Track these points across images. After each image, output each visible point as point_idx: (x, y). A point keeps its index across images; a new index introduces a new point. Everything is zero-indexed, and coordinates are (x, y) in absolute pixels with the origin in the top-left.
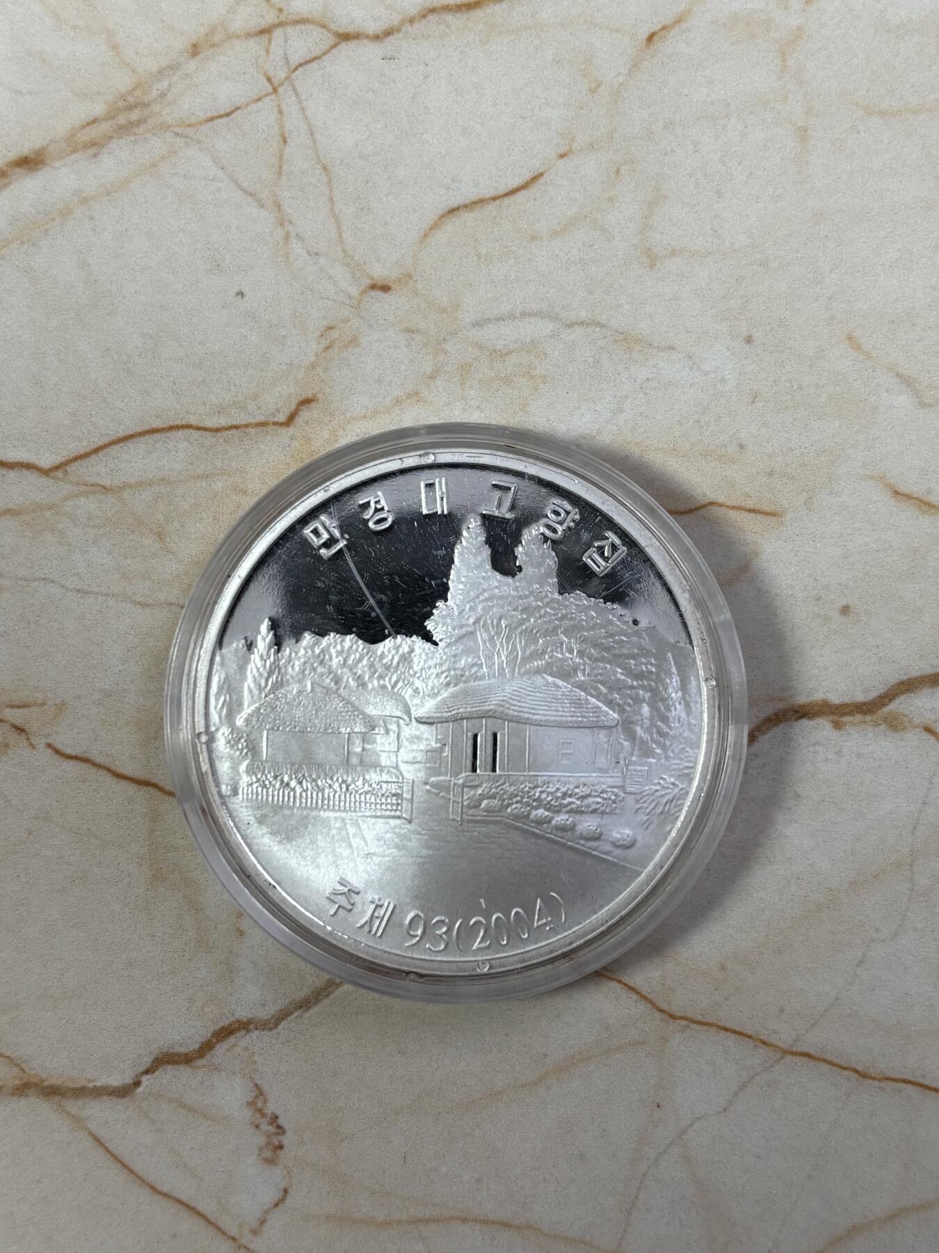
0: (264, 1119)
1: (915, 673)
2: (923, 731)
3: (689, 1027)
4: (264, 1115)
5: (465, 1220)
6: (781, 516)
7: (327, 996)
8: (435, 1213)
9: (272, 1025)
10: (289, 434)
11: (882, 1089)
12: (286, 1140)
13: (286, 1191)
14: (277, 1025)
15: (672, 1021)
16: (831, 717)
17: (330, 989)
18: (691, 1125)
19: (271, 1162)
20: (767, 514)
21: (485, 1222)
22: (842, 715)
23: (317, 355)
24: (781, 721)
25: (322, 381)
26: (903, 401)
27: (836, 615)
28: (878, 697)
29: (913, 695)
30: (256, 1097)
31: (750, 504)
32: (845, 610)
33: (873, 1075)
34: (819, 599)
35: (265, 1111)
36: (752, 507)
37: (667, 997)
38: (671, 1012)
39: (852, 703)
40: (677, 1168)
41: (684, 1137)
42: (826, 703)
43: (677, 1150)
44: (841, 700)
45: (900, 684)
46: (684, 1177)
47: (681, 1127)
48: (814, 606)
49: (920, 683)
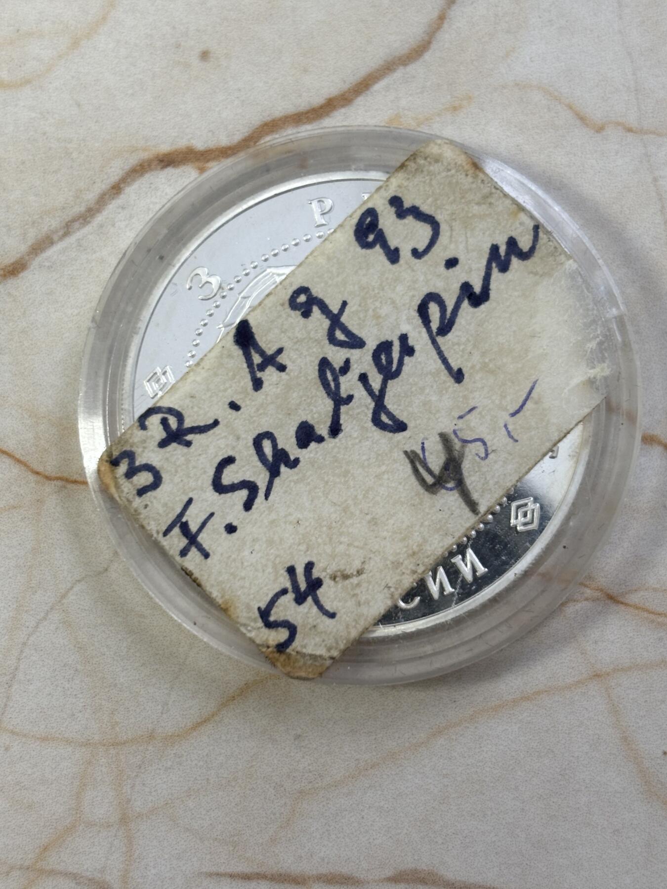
3: (65, 487)
15: (47, 482)
16: (197, 164)
18: (72, 588)
22: (208, 161)
24: (147, 172)
28: (243, 140)
32: (205, 55)
34: (178, 46)
37: (42, 458)
38: (47, 474)
39: (217, 149)
40: (58, 634)
41: (64, 601)
42: (191, 149)
43: (58, 615)
44: (206, 146)
45: (264, 126)
46: (66, 644)
47: (61, 591)
48: (174, 54)
49: (284, 124)
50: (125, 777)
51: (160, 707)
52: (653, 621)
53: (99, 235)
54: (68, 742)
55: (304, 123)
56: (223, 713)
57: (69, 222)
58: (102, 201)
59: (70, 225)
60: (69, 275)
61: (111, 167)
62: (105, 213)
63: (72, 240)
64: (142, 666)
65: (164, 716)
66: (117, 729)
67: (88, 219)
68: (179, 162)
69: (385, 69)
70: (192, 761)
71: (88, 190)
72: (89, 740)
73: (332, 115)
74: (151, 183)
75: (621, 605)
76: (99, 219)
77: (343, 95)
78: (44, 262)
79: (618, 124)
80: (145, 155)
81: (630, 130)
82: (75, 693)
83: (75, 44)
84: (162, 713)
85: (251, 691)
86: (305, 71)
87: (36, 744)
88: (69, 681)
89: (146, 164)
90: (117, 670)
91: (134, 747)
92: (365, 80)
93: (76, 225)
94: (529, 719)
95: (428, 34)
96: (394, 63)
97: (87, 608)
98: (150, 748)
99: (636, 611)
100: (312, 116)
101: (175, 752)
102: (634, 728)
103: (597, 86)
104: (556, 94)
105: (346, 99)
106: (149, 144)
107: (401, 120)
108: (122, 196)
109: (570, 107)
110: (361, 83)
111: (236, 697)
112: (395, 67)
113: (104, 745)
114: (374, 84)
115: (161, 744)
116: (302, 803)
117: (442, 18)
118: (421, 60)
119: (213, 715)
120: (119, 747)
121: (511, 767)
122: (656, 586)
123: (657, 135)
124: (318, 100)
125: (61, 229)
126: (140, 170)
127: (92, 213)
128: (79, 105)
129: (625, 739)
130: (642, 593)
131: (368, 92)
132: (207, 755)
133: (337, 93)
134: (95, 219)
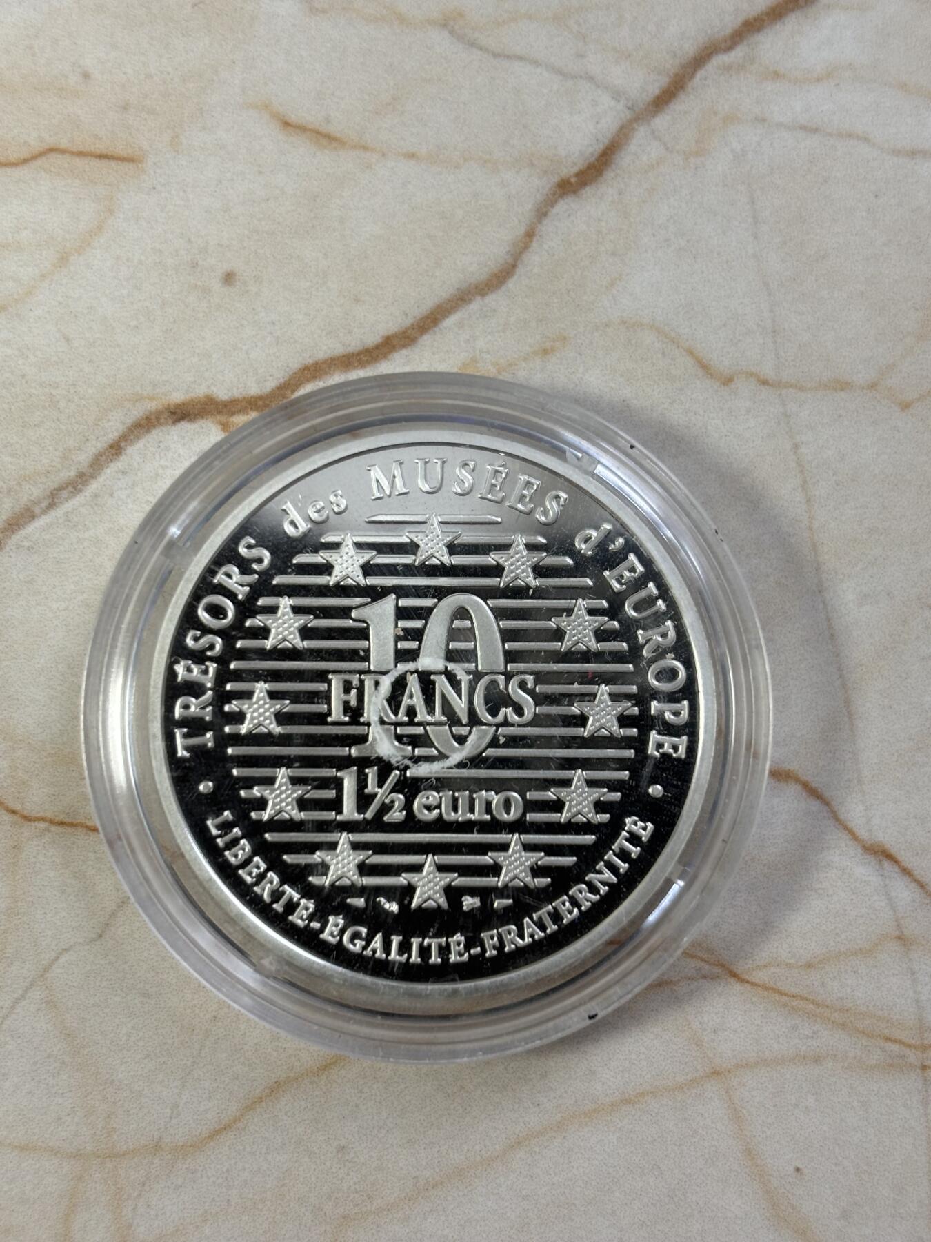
1: (321, 354)
3: (49, 831)
6: (141, 162)
15: (26, 824)
16: (218, 417)
18: (57, 958)
20: (123, 159)
22: (233, 414)
24: (154, 427)
26: (288, 7)
27: (217, 286)
28: (278, 388)
31: (101, 148)
32: (229, 278)
34: (194, 265)
36: (104, 152)
37: (19, 793)
38: (25, 813)
39: (244, 398)
40: (40, 1017)
41: (47, 975)
42: (212, 399)
43: (40, 993)
44: (230, 395)
45: (304, 370)
46: (50, 1029)
47: (43, 962)
48: (190, 275)
49: (330, 368)
50: (125, 1196)
51: (168, 1110)
52: (785, 1005)
53: (92, 507)
54: (54, 1152)
55: (355, 368)
56: (247, 1117)
57: (55, 489)
58: (98, 463)
59: (57, 494)
60: (56, 558)
61: (109, 420)
62: (101, 479)
63: (58, 512)
64: (145, 1058)
65: (174, 1121)
66: (115, 1137)
67: (80, 486)
68: (196, 415)
69: (458, 300)
70: (208, 1178)
71: (80, 449)
72: (79, 1150)
73: (390, 357)
74: (161, 442)
75: (746, 985)
76: (94, 486)
77: (404, 332)
78: (22, 541)
79: (752, 375)
80: (152, 406)
81: (765, 383)
82: (60, 1091)
83: (63, 260)
84: (171, 1118)
85: (283, 1091)
86: (357, 300)
87: (14, 1154)
88: (54, 1076)
89: (153, 417)
90: (114, 1063)
91: (136, 1160)
92: (432, 313)
93: (64, 494)
94: (631, 1127)
95: (512, 255)
96: (470, 292)
97: (75, 984)
98: (156, 1161)
99: (766, 992)
100: (365, 359)
101: (187, 1166)
102: (760, 1139)
103: (725, 325)
104: (673, 334)
105: (408, 337)
106: (157, 390)
107: (478, 365)
108: (123, 458)
109: (690, 352)
110: (427, 317)
111: (264, 1099)
112: (470, 296)
113: (99, 1157)
114: (444, 319)
115: (169, 1156)
116: (346, 1230)
117: (530, 235)
118: (504, 288)
119: (235, 1122)
120: (118, 1159)
121: (607, 1187)
122: (790, 961)
123: (800, 389)
124: (372, 339)
125: (44, 498)
126: (146, 424)
127: (84, 479)
128: (67, 340)
129: (749, 1153)
130: (773, 969)
131: (437, 329)
132: (228, 1170)
133: (396, 330)
134: (88, 487)
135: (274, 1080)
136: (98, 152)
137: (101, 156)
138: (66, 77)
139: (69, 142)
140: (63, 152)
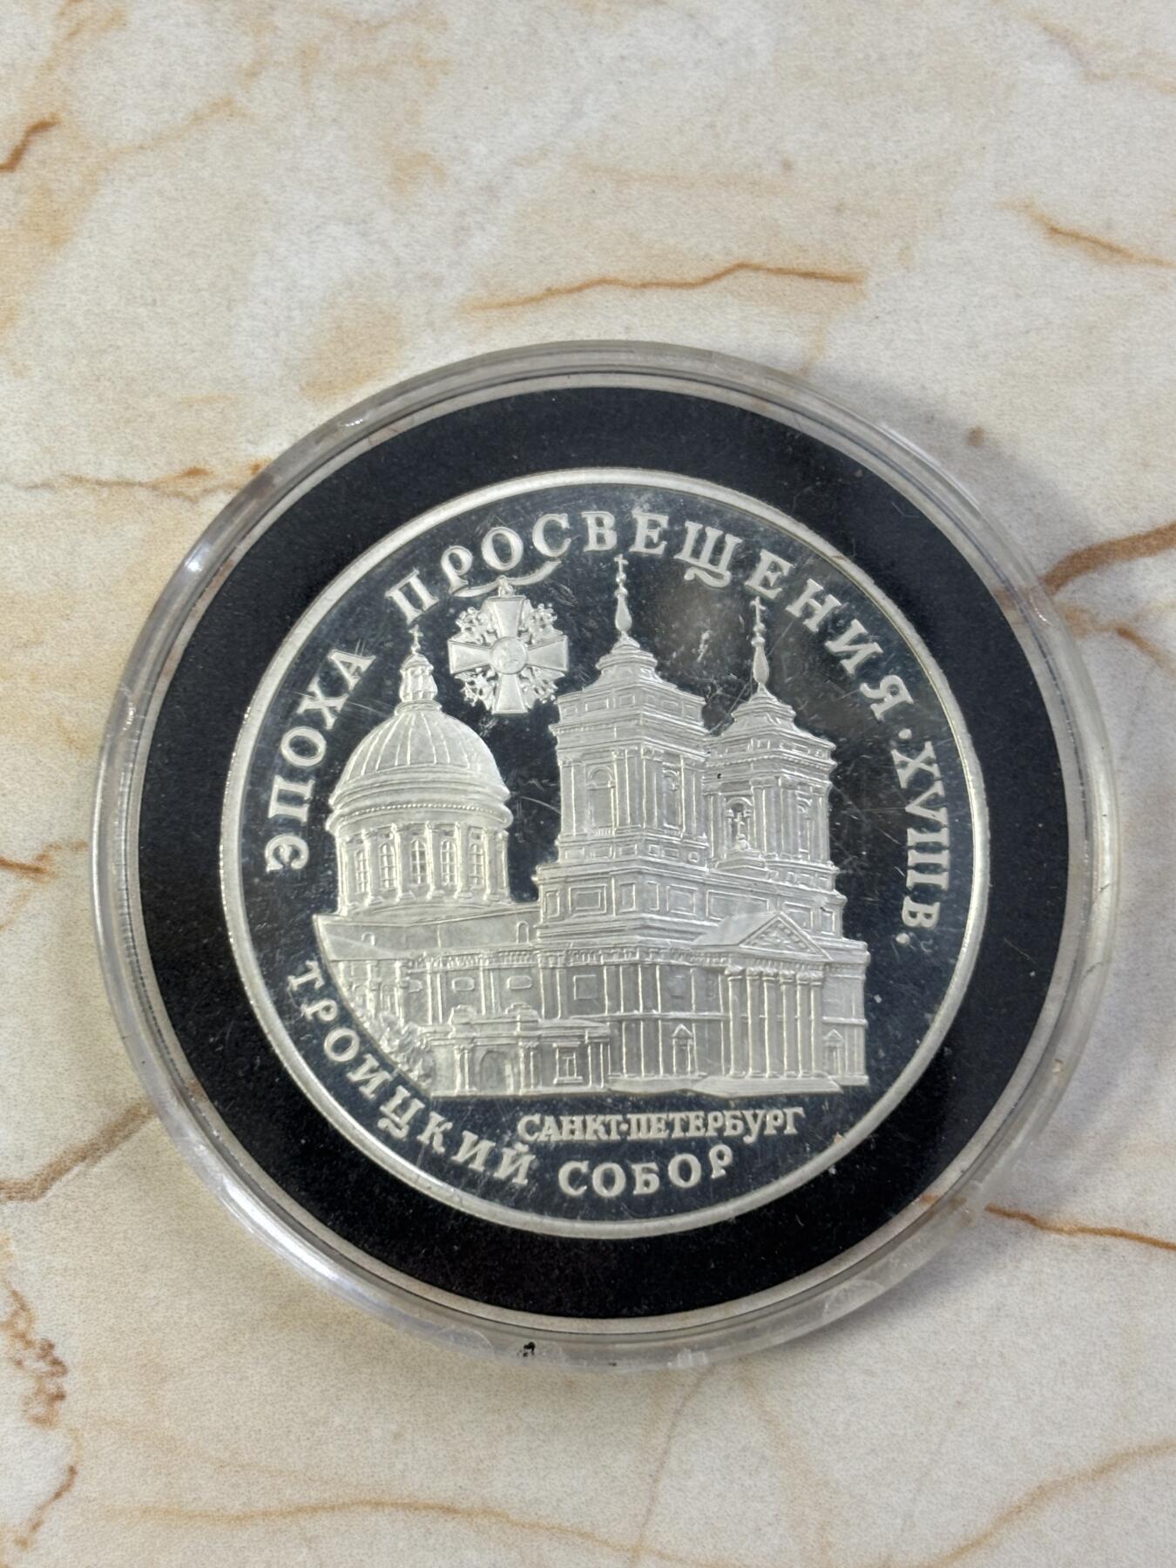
0: (30, 1350)
1: (1098, 538)
2: (1116, 636)
4: (29, 1344)
5: (378, 1505)
6: (860, 282)
7: (126, 1137)
8: (326, 1495)
9: (35, 1191)
10: (13, 184)
11: (1075, 1247)
12: (68, 1384)
13: (72, 1471)
14: (44, 1190)
17: (131, 1126)
19: (43, 1421)
20: (836, 279)
21: (412, 1506)
23: (55, 47)
25: (66, 90)
26: (1056, 72)
27: (960, 447)
29: (1095, 576)
30: (15, 1314)
31: (807, 263)
33: (1058, 1226)
35: (31, 1337)
36: (810, 269)
135: (1038, 1484)
136: (804, 269)
137: (808, 275)
138: (759, 166)
139: (764, 255)
140: (757, 268)
